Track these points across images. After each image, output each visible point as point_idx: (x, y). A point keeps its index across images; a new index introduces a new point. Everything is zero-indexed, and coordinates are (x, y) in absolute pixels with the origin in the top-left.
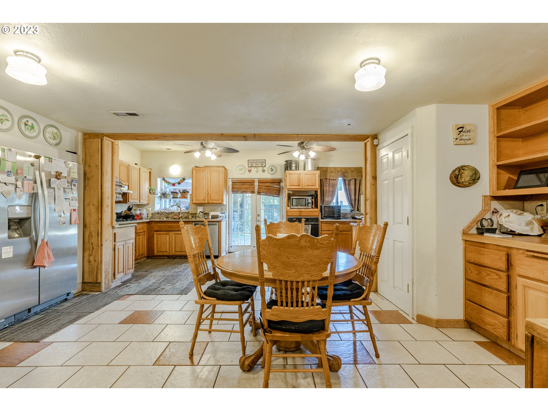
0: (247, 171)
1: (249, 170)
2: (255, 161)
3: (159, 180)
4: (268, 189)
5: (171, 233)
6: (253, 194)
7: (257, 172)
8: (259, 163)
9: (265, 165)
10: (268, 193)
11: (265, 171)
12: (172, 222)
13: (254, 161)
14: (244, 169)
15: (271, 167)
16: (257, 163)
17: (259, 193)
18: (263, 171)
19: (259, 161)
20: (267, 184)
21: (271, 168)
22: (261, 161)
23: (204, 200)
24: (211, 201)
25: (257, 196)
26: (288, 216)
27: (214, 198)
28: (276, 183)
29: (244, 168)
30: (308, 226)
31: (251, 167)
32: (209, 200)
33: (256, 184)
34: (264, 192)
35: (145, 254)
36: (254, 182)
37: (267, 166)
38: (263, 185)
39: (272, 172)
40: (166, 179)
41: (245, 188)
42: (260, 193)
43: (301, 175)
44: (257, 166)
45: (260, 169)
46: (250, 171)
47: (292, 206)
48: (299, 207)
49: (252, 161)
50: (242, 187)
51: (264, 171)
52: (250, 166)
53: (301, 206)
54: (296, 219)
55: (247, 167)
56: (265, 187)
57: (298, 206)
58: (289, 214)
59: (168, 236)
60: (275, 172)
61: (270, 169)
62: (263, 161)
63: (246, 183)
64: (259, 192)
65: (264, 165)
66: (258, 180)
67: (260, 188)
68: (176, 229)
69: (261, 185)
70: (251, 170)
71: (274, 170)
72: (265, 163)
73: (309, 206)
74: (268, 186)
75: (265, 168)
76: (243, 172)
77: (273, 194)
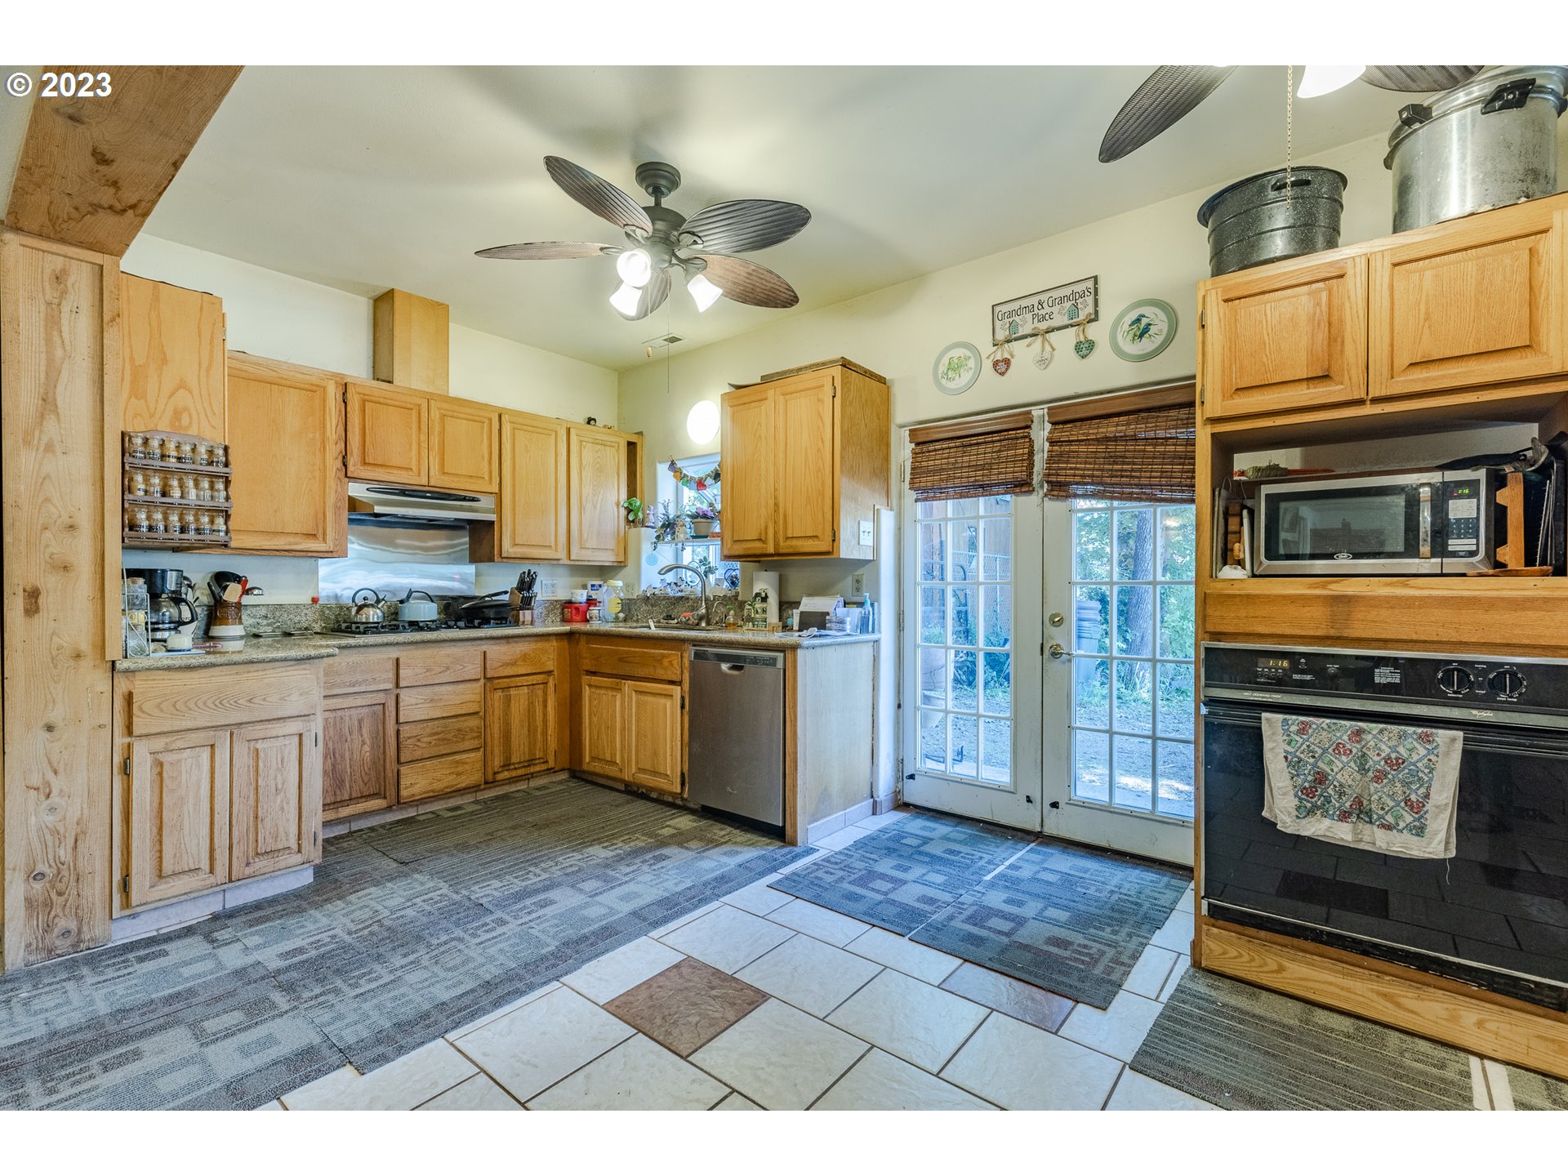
0: (988, 365)
1: (996, 364)
2: (1034, 300)
3: (663, 469)
4: (1114, 459)
5: (628, 685)
6: (1023, 499)
7: (1044, 362)
8: (1056, 309)
9: (1090, 309)
10: (1112, 485)
11: (1091, 345)
12: (629, 641)
13: (1024, 303)
14: (971, 363)
15: (1133, 316)
16: (1047, 310)
17: (1059, 488)
18: (1078, 348)
19: (1056, 294)
20: (1110, 429)
21: (1138, 320)
22: (1067, 291)
23: (760, 540)
24: (789, 543)
25: (1052, 506)
26: (1217, 636)
27: (802, 526)
28: (1173, 413)
29: (968, 353)
30: (1425, 739)
31: (1009, 341)
32: (781, 539)
33: (1041, 434)
34: (1083, 476)
35: (547, 762)
36: (1028, 427)
37: (1108, 313)
38: (1077, 432)
39: (1147, 345)
40: (679, 464)
41: (976, 468)
42: (1068, 484)
43: (1354, 285)
44: (1044, 326)
45: (1065, 341)
46: (1002, 366)
47: (1272, 554)
48: (1343, 563)
49: (1015, 306)
50: (960, 460)
51: (1085, 348)
52: (1001, 335)
53: (1356, 556)
54: (1286, 664)
55: (986, 348)
56: (1092, 448)
57: (1330, 556)
58: (1229, 619)
59: (619, 696)
60: (1160, 339)
61: (1126, 327)
62: (1079, 288)
63: (981, 439)
64: (1053, 479)
65: (1086, 310)
66: (1049, 408)
67: (1061, 455)
68: (641, 673)
69: (1065, 436)
70: (1007, 362)
71: (1153, 330)
72: (1090, 300)
73: (1454, 554)
74: (1115, 439)
75: (1094, 331)
76: (966, 377)
77: (1151, 485)
